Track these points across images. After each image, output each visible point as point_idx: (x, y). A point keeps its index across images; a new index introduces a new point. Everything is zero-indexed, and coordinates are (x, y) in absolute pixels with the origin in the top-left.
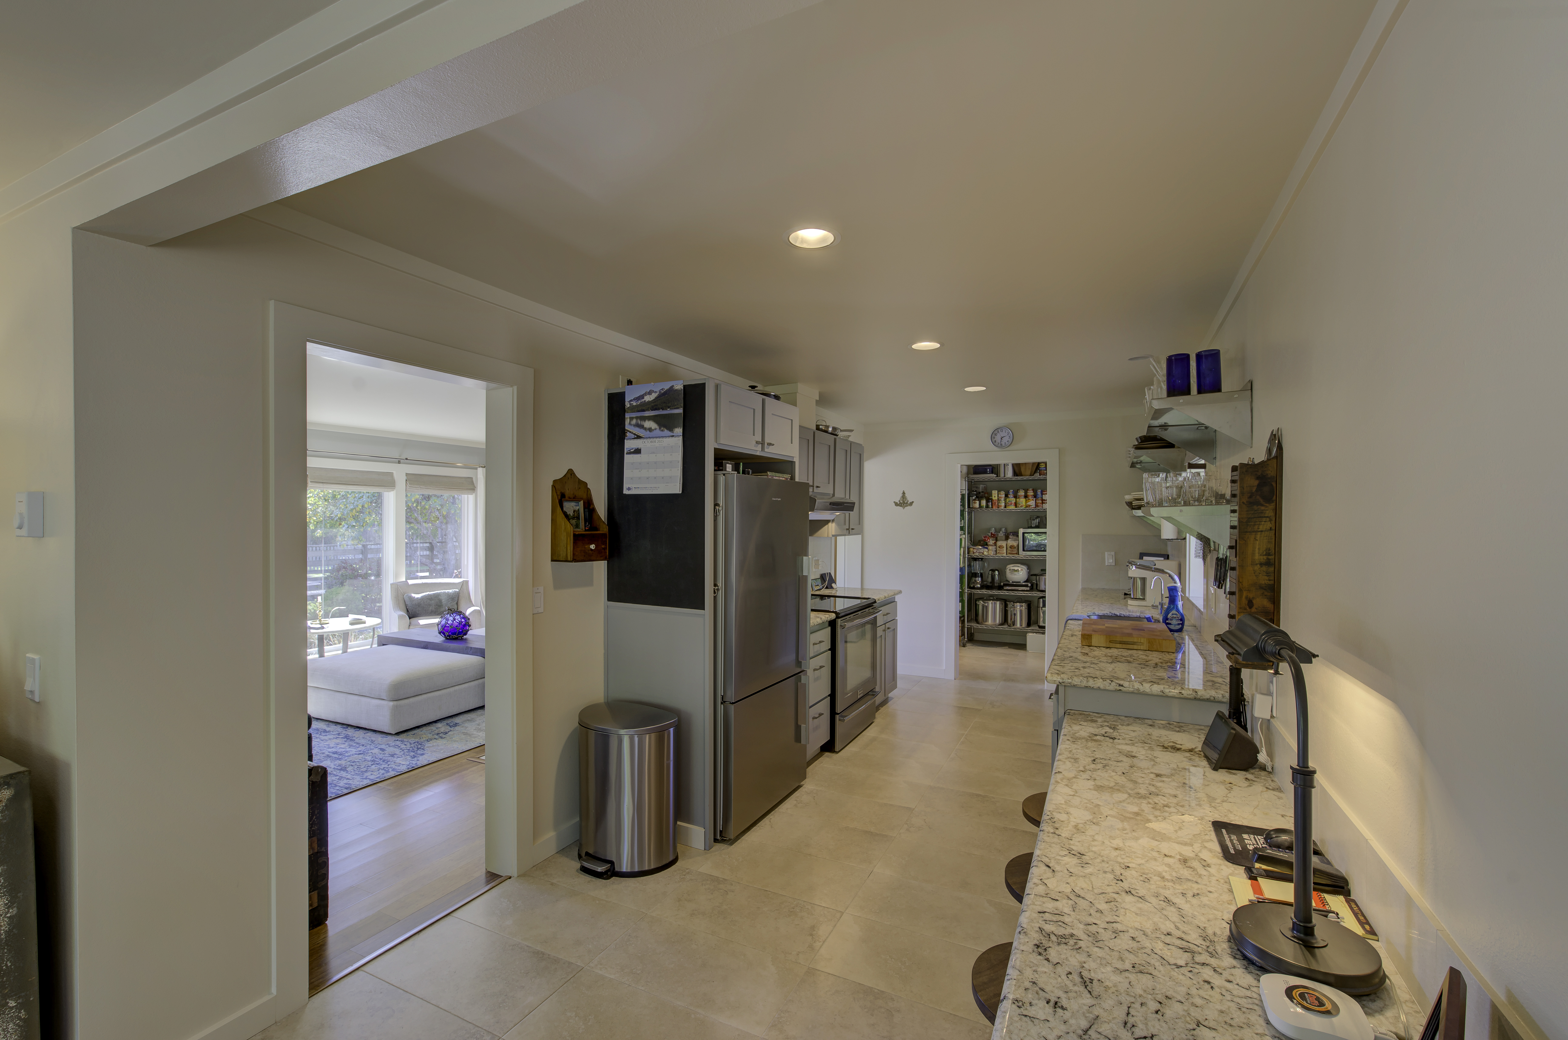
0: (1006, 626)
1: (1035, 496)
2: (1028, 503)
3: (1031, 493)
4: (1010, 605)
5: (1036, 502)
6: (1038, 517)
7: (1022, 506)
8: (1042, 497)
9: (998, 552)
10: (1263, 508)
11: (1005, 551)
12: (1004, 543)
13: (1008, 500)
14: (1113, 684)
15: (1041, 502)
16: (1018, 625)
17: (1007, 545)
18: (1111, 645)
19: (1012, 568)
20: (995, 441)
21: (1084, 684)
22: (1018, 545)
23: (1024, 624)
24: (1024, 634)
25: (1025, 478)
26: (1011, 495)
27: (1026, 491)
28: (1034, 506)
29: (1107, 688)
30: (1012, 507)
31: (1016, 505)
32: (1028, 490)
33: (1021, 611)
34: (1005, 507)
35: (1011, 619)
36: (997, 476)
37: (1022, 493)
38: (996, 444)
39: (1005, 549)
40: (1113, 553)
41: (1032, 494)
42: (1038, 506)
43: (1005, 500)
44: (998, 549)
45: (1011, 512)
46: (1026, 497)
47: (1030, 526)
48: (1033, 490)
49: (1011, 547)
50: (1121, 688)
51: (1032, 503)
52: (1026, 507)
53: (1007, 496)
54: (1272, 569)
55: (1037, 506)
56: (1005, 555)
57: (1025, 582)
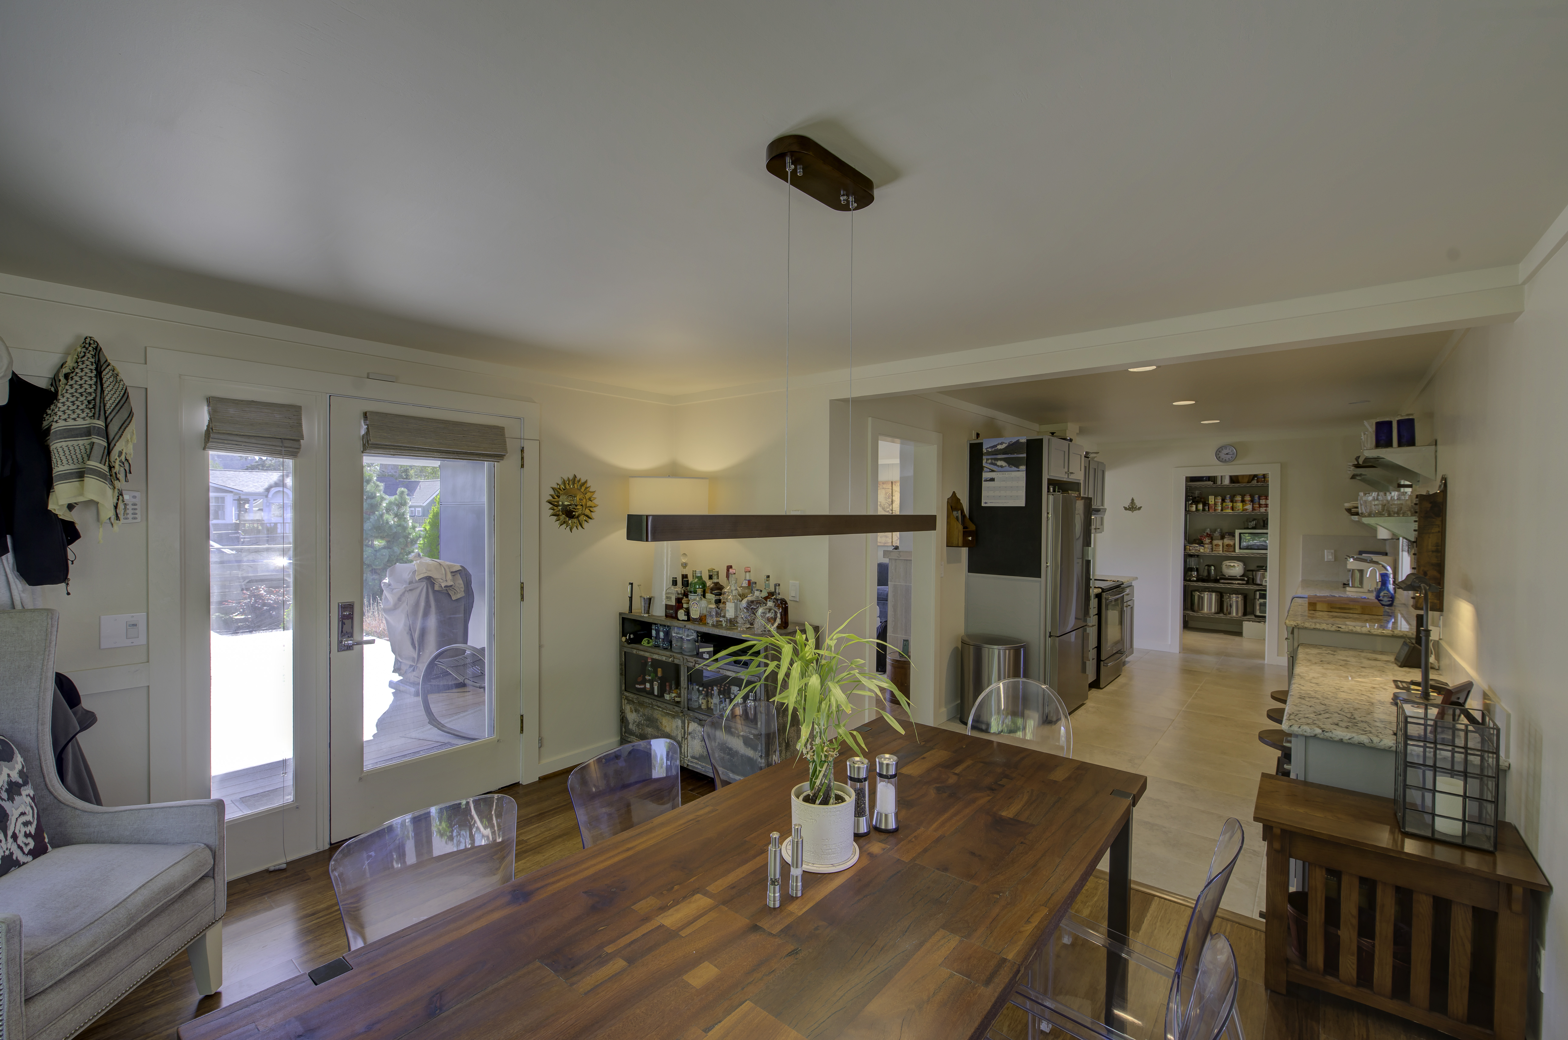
0: (1222, 615)
1: (1252, 501)
2: (1246, 507)
3: (1248, 498)
4: (1226, 597)
5: (1253, 506)
6: (1254, 520)
7: (1239, 510)
8: (1259, 502)
9: (1214, 549)
10: (1434, 520)
11: (1221, 549)
12: (1220, 542)
13: (1224, 504)
14: (1334, 626)
15: (1258, 506)
16: (1234, 614)
17: (1223, 544)
18: (1332, 610)
19: (1228, 564)
20: (1220, 457)
21: (1313, 626)
22: (1235, 544)
23: (1240, 614)
24: (1240, 624)
25: (1242, 485)
26: (1228, 500)
27: (1243, 497)
28: (1251, 510)
29: (1330, 629)
30: (1229, 511)
31: (1232, 508)
32: (1245, 495)
33: (1237, 602)
34: (1222, 510)
35: (1227, 609)
36: (1214, 484)
37: (1239, 498)
38: (1221, 459)
39: (1221, 547)
40: (1333, 551)
41: (1249, 499)
42: (1255, 510)
43: (1222, 504)
44: (1214, 547)
45: (1228, 515)
46: (1243, 501)
47: (1246, 527)
48: (1250, 495)
49: (1227, 545)
50: (1340, 629)
51: (1249, 507)
52: (1243, 510)
53: (1223, 500)
54: (1439, 554)
55: (1253, 509)
56: (1221, 552)
57: (1241, 576)
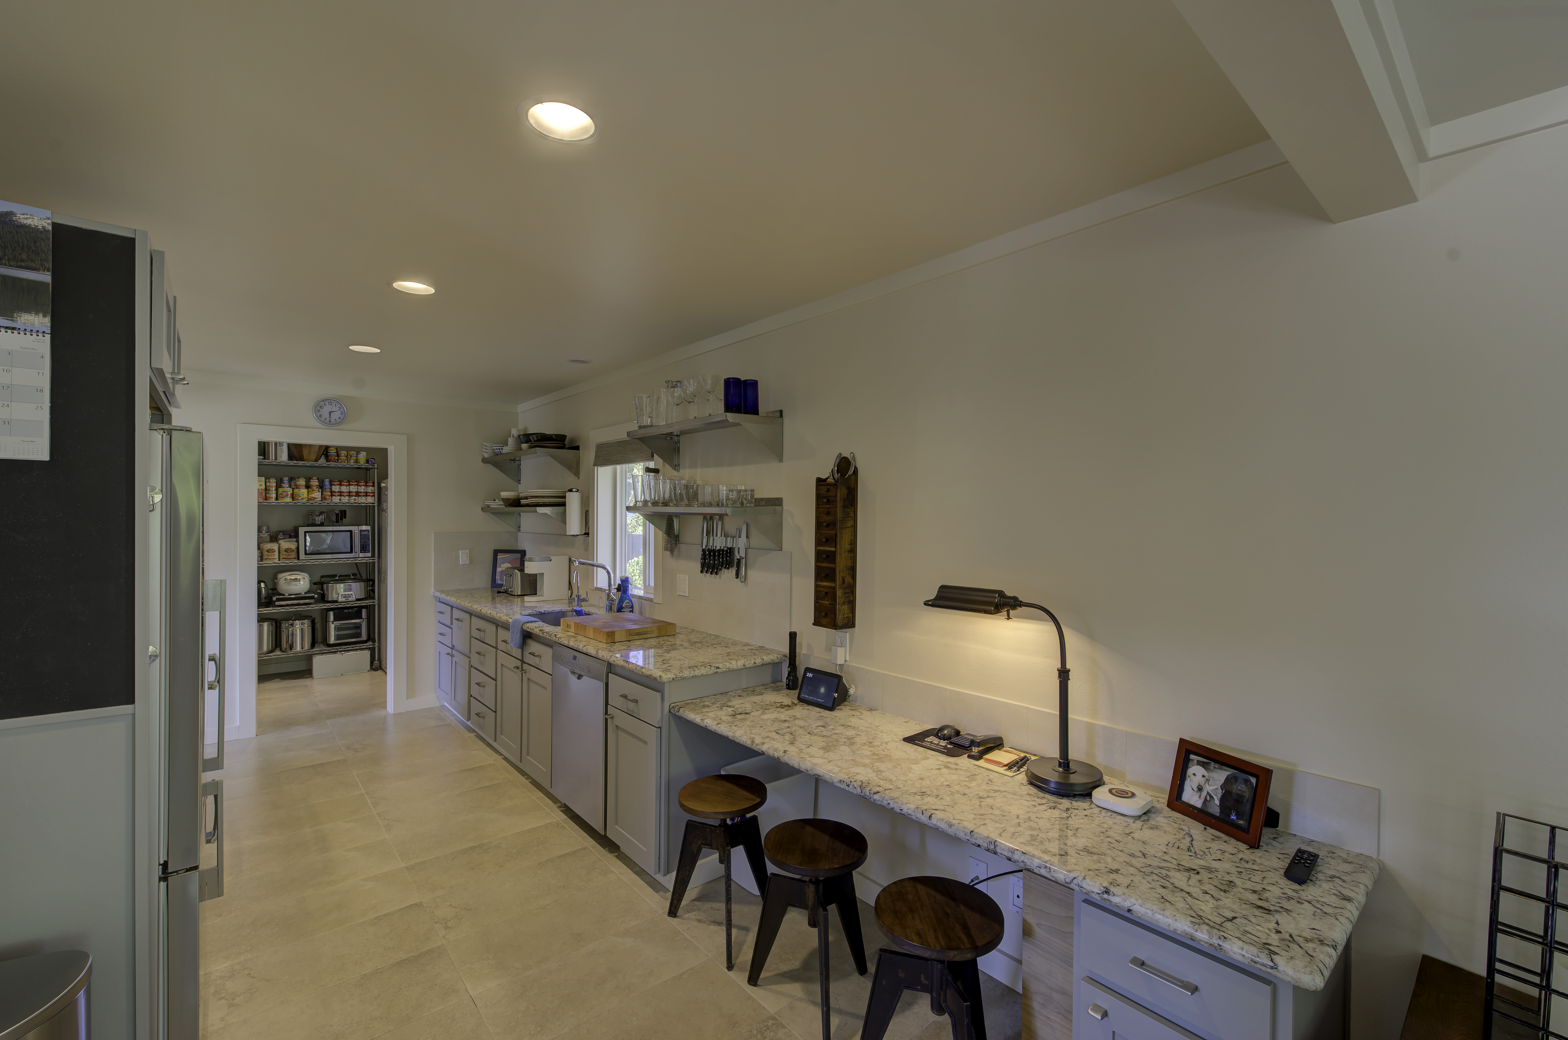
0: (278, 653)
1: (321, 487)
2: (313, 495)
3: (315, 483)
4: (284, 625)
5: (322, 494)
6: (321, 513)
7: (302, 499)
8: (331, 489)
9: (265, 557)
10: (849, 510)
11: (277, 556)
12: (275, 546)
13: (280, 490)
14: (713, 668)
15: (329, 494)
16: (299, 648)
17: (279, 548)
18: (631, 638)
19: (289, 577)
20: (321, 416)
21: (692, 674)
22: (298, 548)
23: (307, 646)
24: (309, 659)
25: (308, 464)
26: (286, 484)
27: (308, 480)
28: (320, 499)
29: (709, 673)
30: (288, 499)
31: (293, 497)
32: (310, 478)
33: (302, 630)
34: (277, 499)
35: (287, 642)
36: (265, 459)
37: (302, 482)
38: (323, 419)
39: (277, 553)
40: (468, 551)
41: (317, 484)
42: (325, 499)
43: (277, 490)
44: (265, 553)
45: (287, 505)
46: (308, 487)
47: (310, 522)
48: (318, 479)
49: (286, 550)
50: (718, 670)
51: (317, 495)
52: (309, 499)
53: (279, 485)
54: (853, 555)
55: (323, 498)
56: (277, 561)
57: (305, 593)
